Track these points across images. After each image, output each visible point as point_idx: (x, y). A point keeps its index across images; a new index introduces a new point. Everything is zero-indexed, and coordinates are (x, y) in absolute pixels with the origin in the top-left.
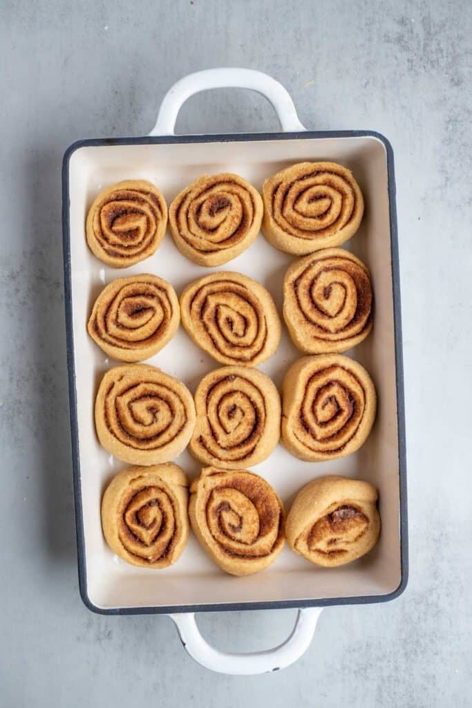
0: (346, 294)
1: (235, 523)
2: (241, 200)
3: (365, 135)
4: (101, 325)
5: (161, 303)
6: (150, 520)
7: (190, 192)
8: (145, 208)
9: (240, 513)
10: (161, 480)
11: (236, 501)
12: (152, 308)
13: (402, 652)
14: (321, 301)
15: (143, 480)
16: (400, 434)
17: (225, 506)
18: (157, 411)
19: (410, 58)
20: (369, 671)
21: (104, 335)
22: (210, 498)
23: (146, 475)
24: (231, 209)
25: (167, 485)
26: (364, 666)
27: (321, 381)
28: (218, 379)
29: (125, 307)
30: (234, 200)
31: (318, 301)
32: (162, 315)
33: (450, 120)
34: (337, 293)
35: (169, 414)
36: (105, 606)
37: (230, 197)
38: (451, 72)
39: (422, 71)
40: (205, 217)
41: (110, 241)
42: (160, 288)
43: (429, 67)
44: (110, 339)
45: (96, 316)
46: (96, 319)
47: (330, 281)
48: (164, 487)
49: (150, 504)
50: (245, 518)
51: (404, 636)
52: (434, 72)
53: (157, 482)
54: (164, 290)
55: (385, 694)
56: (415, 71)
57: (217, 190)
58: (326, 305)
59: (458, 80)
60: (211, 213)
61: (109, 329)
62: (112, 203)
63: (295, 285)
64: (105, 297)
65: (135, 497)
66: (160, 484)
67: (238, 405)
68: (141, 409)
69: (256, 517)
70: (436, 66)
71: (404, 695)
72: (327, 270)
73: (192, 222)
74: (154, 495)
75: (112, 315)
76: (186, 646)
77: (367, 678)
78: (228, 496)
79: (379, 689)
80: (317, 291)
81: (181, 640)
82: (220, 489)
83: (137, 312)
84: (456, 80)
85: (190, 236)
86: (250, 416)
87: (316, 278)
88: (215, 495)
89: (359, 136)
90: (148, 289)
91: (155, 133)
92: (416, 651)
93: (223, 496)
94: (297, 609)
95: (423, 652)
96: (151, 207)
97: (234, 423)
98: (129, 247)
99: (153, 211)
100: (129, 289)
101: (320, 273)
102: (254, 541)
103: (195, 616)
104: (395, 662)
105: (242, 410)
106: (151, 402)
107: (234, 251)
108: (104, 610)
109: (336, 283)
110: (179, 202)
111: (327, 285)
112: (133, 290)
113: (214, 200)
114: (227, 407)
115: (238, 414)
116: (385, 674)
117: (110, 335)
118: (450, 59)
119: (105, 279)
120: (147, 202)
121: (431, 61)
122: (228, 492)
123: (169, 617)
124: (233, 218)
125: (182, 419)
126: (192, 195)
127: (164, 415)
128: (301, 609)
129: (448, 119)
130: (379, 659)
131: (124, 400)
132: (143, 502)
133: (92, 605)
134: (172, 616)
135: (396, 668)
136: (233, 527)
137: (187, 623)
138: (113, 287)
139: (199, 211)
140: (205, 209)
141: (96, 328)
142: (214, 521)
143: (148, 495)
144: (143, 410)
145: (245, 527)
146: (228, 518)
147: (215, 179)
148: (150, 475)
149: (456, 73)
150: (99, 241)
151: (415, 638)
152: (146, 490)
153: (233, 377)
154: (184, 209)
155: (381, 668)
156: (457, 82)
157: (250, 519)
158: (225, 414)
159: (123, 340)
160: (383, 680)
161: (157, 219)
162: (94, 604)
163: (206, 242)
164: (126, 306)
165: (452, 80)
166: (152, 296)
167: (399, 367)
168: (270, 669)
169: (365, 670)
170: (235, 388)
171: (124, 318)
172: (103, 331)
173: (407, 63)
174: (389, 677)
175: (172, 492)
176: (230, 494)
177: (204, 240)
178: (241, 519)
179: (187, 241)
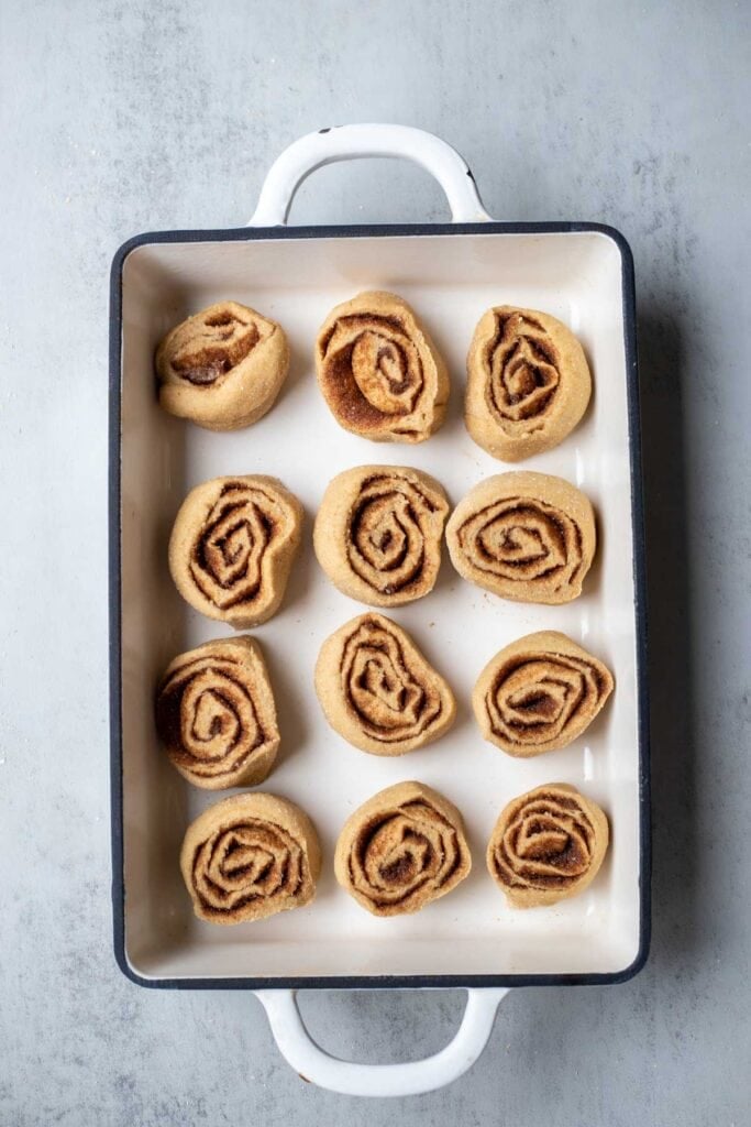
0: (194, 724)
1: (386, 362)
2: (367, 877)
3: (159, 981)
4: (592, 685)
5: (500, 713)
6: (518, 373)
7: (436, 888)
8: (519, 864)
9: (379, 374)
10: (504, 429)
11: (381, 392)
12: (512, 706)
13: (172, 163)
14: (226, 715)
15: (528, 429)
16: (117, 498)
17: (398, 389)
18: (503, 545)
19: (202, 1119)
20: (224, 130)
21: (587, 672)
22: (415, 399)
23: (525, 436)
24: (381, 865)
25: (496, 420)
26: (231, 137)
27: (242, 586)
28: (411, 588)
29: (554, 709)
30: (377, 879)
31: (231, 714)
32: (498, 697)
33: (132, 1019)
34: (203, 726)
35: (486, 542)
36: (595, 236)
37: (382, 883)
38: (136, 1100)
39: (181, 1099)
40: (418, 851)
41: (571, 822)
42: (502, 735)
43: (171, 1106)
44: (578, 666)
45: (598, 699)
46: (599, 696)
47: (212, 743)
48: (501, 419)
49: (521, 397)
50: (372, 368)
51: (171, 188)
52: (163, 1097)
53: (509, 426)
54: (495, 732)
55: (196, 94)
56: (193, 1098)
57: (400, 891)
58: (218, 709)
59: (122, 1086)
60: (409, 857)
61: (579, 679)
62: (570, 874)
63: (262, 738)
64: (580, 723)
65: (540, 407)
66: (507, 423)
67: (380, 552)
68: (530, 547)
69: (356, 368)
70: (160, 1108)
71: (166, 95)
72: (217, 759)
73: (436, 846)
74: (514, 410)
75: (573, 698)
76: (467, 171)
77: (226, 119)
78: (391, 401)
79: (205, 104)
80: (232, 728)
81: (474, 181)
82: (401, 412)
83: (534, 702)
84: (126, 1086)
85: (440, 826)
86: (364, 537)
87: (232, 747)
88: (408, 405)
89: (168, 981)
90: (520, 736)
91: (499, 993)
92: (150, 165)
93: (398, 402)
94: (289, 224)
95: (139, 163)
96: (510, 865)
97: (382, 528)
98: (542, 810)
99: (507, 860)
100: (549, 735)
101: (227, 753)
102: (361, 337)
103: (451, 217)
104: (182, 147)
105: (374, 544)
106: (514, 556)
107: (379, 803)
108: (595, 230)
109: (204, 741)
110: (454, 878)
111: (218, 737)
112: (541, 732)
113: (405, 876)
114: (393, 548)
115: (377, 539)
116: (197, 128)
117: (577, 670)
118: (137, 1119)
119: (583, 752)
120: (517, 873)
121: (167, 1114)
122: (390, 407)
123: (492, 217)
124: (380, 852)
125: (465, 534)
126: (433, 883)
127: (494, 540)
128: (282, 225)
129: (136, 1020)
130: (208, 150)
131: (554, 559)
132: (529, 399)
133: (615, 239)
134: (488, 219)
135: (180, 136)
136: (390, 356)
137: (464, 207)
138: (568, 737)
139: (427, 859)
140: (419, 863)
141: (600, 682)
142: (414, 367)
143: (523, 410)
144: (526, 545)
145: (373, 355)
146: (394, 371)
147: (401, 908)
148: (519, 436)
149: (125, 1099)
150: (589, 823)
151: (151, 186)
152: (526, 415)
153: (388, 591)
154: (447, 866)
155: (205, 136)
156: (124, 1083)
157: (366, 365)
158: (395, 538)
159: (559, 664)
160: (200, 116)
161: (502, 847)
162: (611, 241)
163: (417, 819)
164: (552, 710)
165: (131, 1086)
166: (513, 725)
167: (116, 606)
168: (333, 130)
169: (230, 133)
170: (386, 574)
171: (556, 693)
172: (589, 678)
173: (207, 1109)
174: (190, 122)
175: (490, 412)
176: (389, 403)
177: (419, 820)
178: (379, 366)
179: (443, 820)
